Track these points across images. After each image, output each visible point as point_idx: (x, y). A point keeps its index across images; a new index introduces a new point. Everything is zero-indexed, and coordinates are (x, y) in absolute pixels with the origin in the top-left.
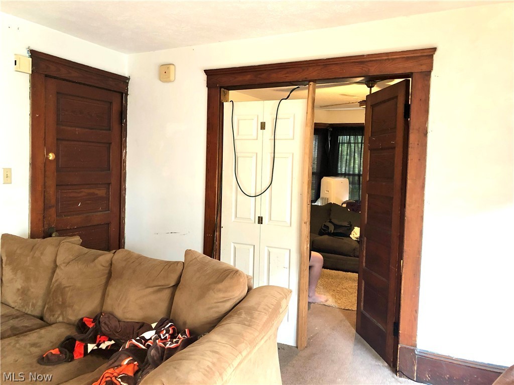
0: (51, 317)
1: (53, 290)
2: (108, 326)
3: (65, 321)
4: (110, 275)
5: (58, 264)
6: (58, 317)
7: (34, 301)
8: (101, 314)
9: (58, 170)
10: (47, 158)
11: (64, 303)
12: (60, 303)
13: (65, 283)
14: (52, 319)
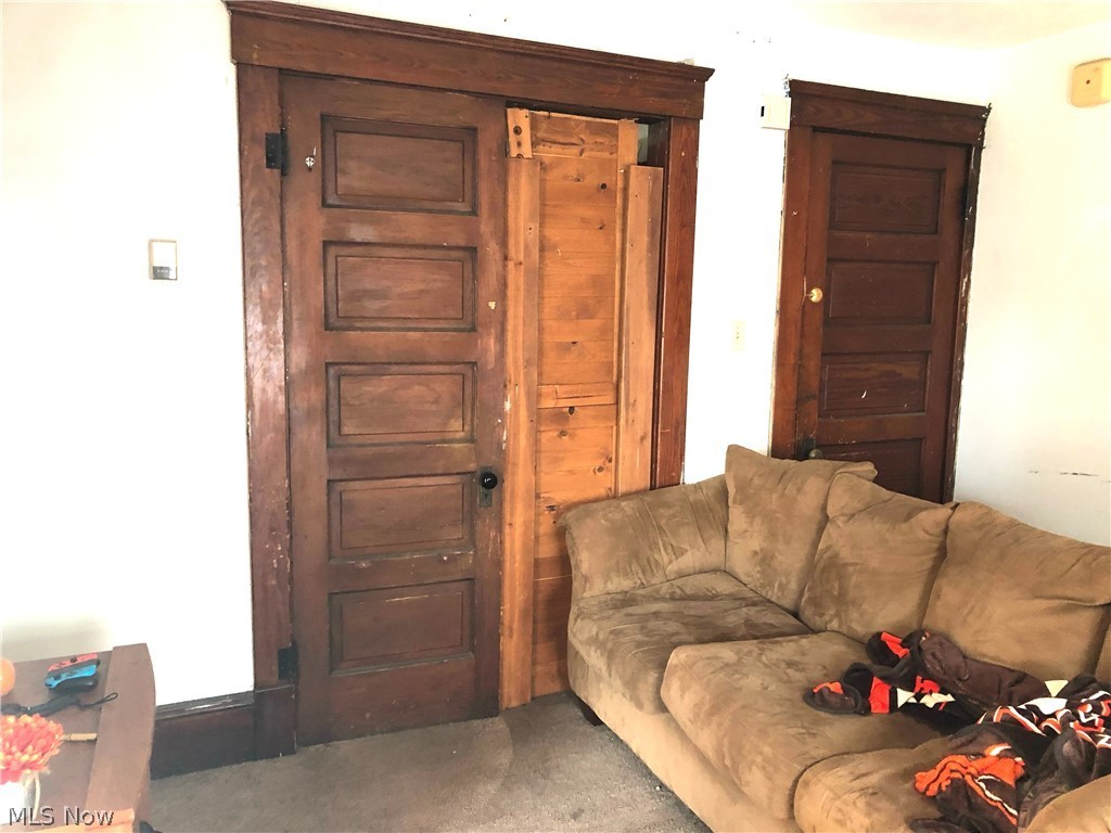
0: (818, 618)
1: (821, 565)
2: (939, 661)
3: (845, 631)
4: (943, 555)
5: (830, 516)
6: (831, 621)
7: (784, 581)
8: (922, 632)
9: (828, 322)
10: (808, 299)
11: (842, 594)
12: (836, 593)
13: (845, 554)
14: (818, 622)
